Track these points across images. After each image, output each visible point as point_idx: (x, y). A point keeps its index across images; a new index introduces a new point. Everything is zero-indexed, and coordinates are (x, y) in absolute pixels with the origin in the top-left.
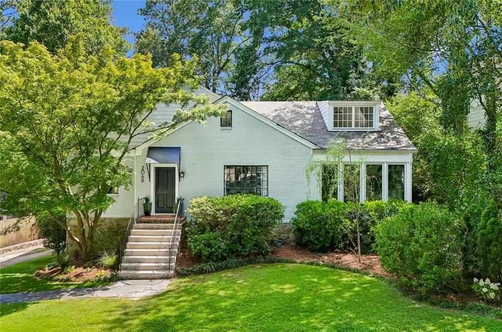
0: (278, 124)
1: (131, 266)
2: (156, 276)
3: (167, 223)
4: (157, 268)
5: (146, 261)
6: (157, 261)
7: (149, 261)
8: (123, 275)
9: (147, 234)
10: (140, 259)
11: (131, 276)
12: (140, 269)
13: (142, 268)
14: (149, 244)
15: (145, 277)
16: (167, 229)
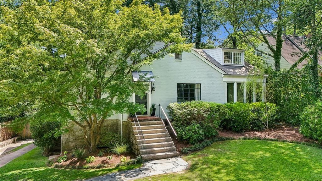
0: (207, 59)
1: (149, 151)
2: (169, 156)
3: (152, 120)
4: (166, 150)
5: (155, 146)
6: (163, 146)
7: (158, 147)
8: (147, 158)
9: (144, 129)
10: (152, 145)
11: (153, 158)
12: (155, 152)
13: (156, 152)
14: (152, 135)
15: (161, 157)
16: (155, 125)
